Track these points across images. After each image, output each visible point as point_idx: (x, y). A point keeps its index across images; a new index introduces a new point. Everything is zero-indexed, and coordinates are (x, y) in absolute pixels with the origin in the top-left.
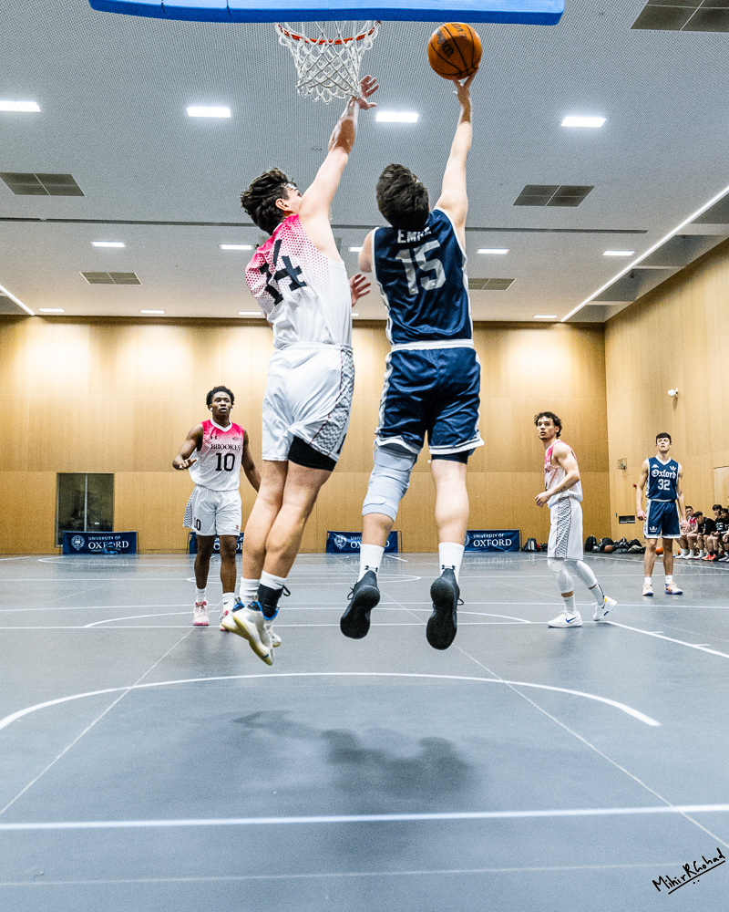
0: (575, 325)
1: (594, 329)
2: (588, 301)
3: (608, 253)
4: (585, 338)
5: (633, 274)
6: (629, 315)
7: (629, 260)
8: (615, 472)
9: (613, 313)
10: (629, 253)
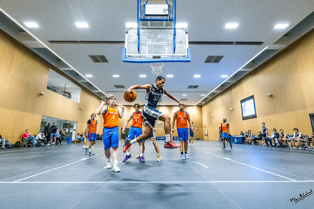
0: (197, 106)
1: (200, 106)
2: (199, 102)
3: (202, 95)
4: (199, 108)
5: (206, 98)
6: (205, 104)
7: (205, 96)
8: (204, 128)
9: (203, 104)
10: (205, 95)
